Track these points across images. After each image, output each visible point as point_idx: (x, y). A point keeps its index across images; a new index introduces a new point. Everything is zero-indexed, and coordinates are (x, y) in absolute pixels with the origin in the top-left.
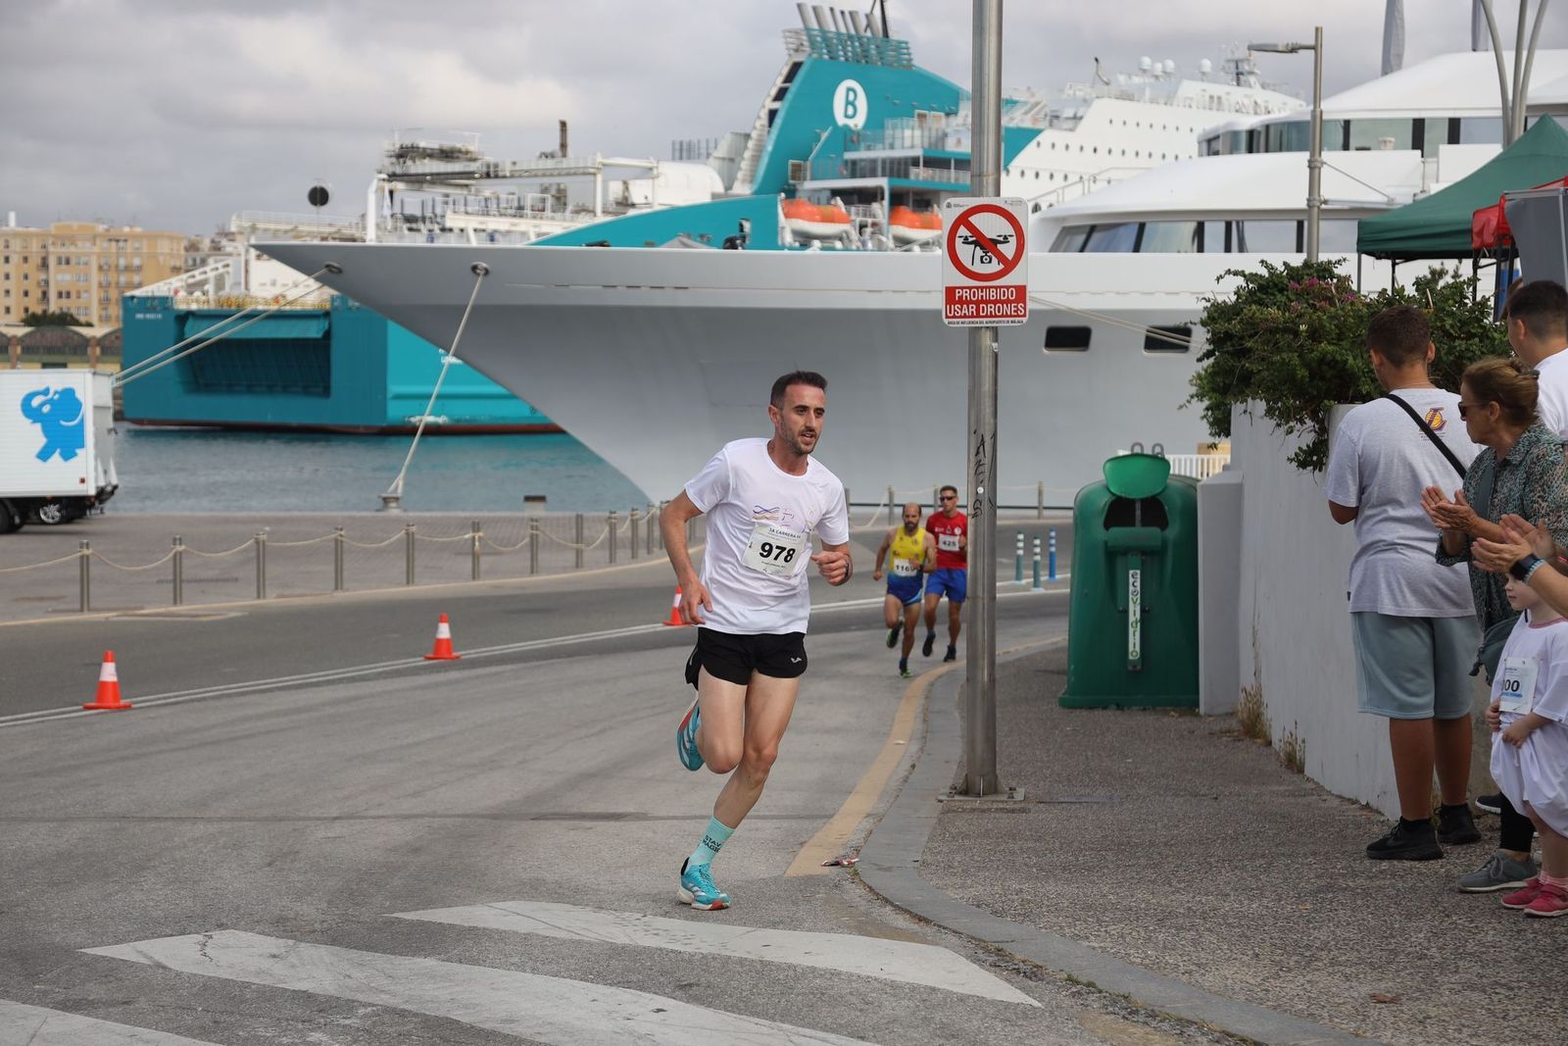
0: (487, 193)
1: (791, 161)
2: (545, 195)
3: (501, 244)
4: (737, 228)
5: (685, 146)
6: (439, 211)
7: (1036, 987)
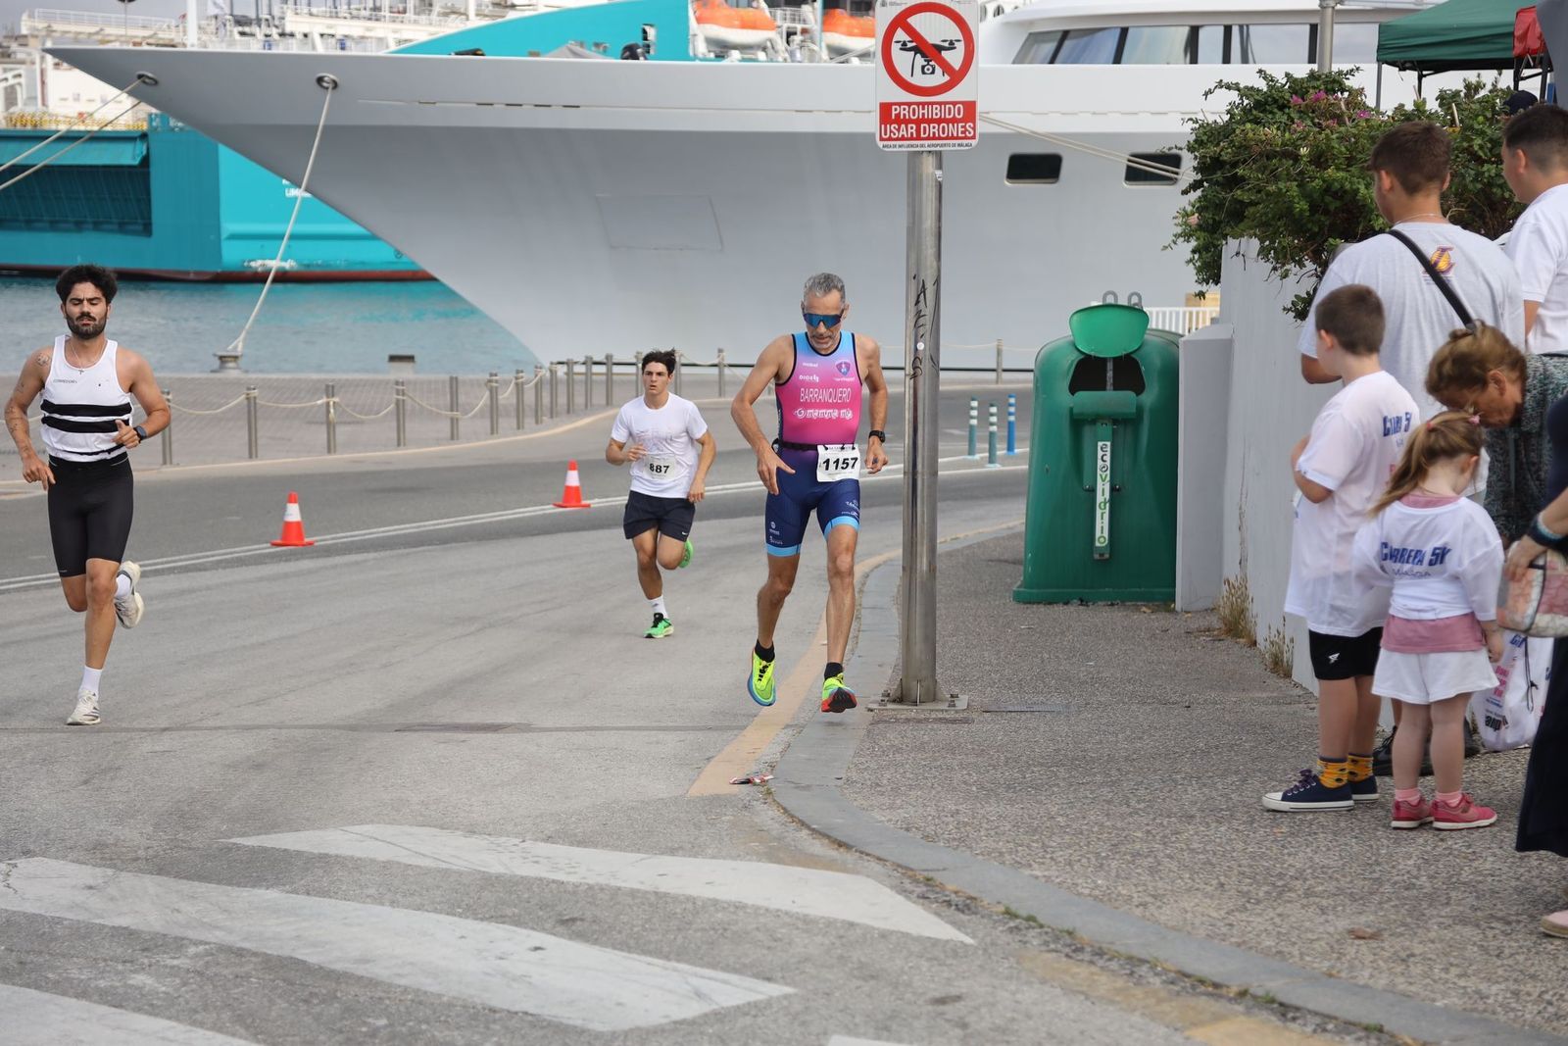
6: (276, 12)
7: (969, 921)
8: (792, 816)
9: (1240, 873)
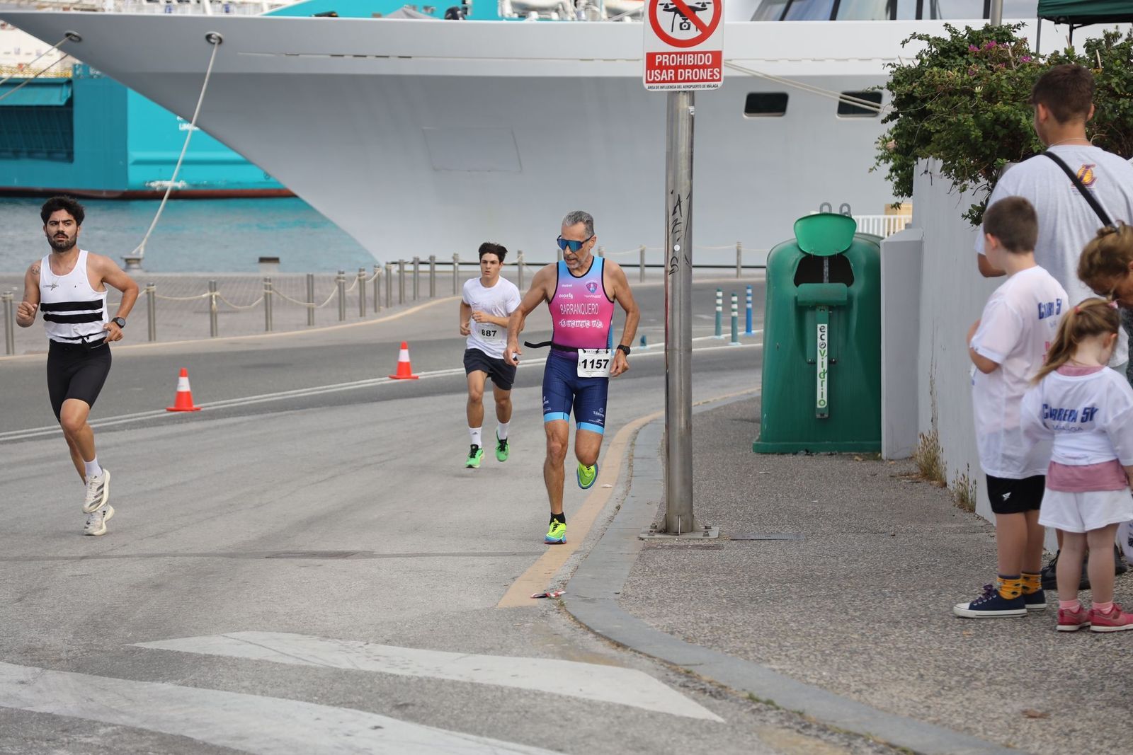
3: (236, 14)
7: (720, 704)
8: (580, 623)
9: (936, 666)
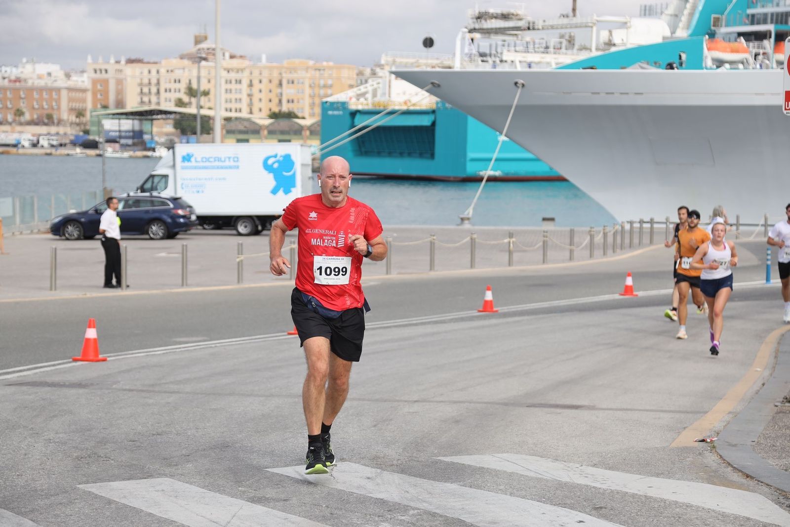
0: (528, 39)
1: (713, 15)
2: (562, 40)
3: (535, 69)
4: (678, 57)
5: (647, 8)
6: (499, 50)
8: (724, 460)
